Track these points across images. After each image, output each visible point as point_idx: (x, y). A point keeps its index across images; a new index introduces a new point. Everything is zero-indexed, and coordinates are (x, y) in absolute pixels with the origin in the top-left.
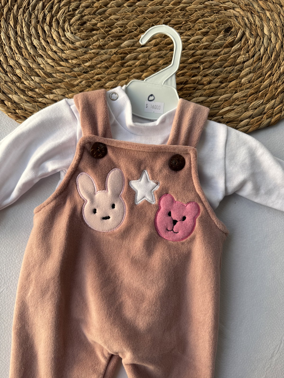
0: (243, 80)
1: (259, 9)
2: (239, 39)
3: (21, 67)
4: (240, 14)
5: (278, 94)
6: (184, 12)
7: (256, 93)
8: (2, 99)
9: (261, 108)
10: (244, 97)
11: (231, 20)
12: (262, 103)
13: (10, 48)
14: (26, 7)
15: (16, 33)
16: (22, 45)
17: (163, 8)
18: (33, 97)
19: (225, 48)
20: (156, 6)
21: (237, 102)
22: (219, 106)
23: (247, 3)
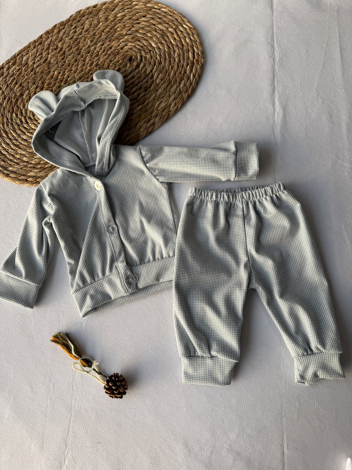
0: (157, 81)
1: (142, 36)
2: (140, 60)
3: (24, 156)
4: (132, 46)
5: (183, 75)
6: (98, 67)
7: (170, 83)
8: (25, 179)
9: (178, 89)
10: (164, 90)
11: (129, 53)
12: (177, 86)
13: (12, 149)
14: (7, 122)
15: (10, 139)
16: (18, 144)
17: (85, 72)
18: (42, 167)
19: (135, 70)
20: (80, 73)
21: (161, 96)
22: (152, 105)
23: (132, 37)
